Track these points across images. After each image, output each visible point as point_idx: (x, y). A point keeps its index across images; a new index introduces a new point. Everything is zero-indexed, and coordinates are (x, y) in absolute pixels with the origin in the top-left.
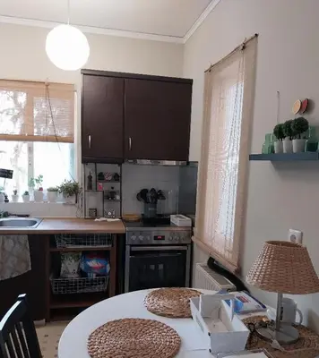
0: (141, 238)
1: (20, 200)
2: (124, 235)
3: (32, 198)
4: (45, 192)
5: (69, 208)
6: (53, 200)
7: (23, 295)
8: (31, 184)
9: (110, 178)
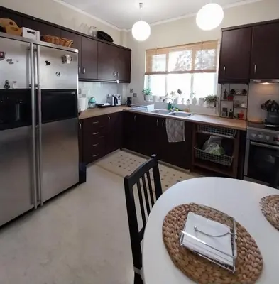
0: (261, 136)
1: (185, 103)
2: (246, 131)
3: (191, 103)
4: (198, 100)
5: (210, 109)
6: (201, 105)
7: (154, 155)
8: (191, 96)
9: (239, 93)
